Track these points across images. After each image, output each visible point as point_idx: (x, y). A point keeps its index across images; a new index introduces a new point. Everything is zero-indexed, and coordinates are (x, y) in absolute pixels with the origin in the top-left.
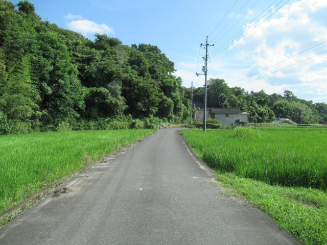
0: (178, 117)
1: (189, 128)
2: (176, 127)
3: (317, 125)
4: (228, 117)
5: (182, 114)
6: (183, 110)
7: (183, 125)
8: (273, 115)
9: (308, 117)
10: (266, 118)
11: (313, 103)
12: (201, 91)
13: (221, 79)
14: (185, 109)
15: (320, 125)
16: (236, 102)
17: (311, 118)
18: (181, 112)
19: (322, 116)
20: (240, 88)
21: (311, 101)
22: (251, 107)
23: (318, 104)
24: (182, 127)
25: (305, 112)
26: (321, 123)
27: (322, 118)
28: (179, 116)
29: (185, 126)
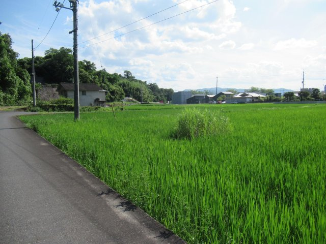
0: (9, 96)
1: (32, 111)
2: (7, 111)
3: (152, 103)
4: (85, 95)
5: (16, 90)
6: (17, 85)
7: (20, 107)
8: (123, 94)
9: (146, 96)
10: (117, 97)
11: (147, 84)
12: (41, 62)
13: (68, 48)
14: (20, 84)
15: (154, 103)
16: (88, 78)
17: (148, 97)
18: (14, 87)
19: (155, 95)
20: (89, 62)
21: (146, 82)
22: (103, 85)
23: (151, 85)
24: (19, 110)
25: (144, 92)
26: (154, 101)
27: (155, 97)
28: (12, 94)
29: (25, 109)
